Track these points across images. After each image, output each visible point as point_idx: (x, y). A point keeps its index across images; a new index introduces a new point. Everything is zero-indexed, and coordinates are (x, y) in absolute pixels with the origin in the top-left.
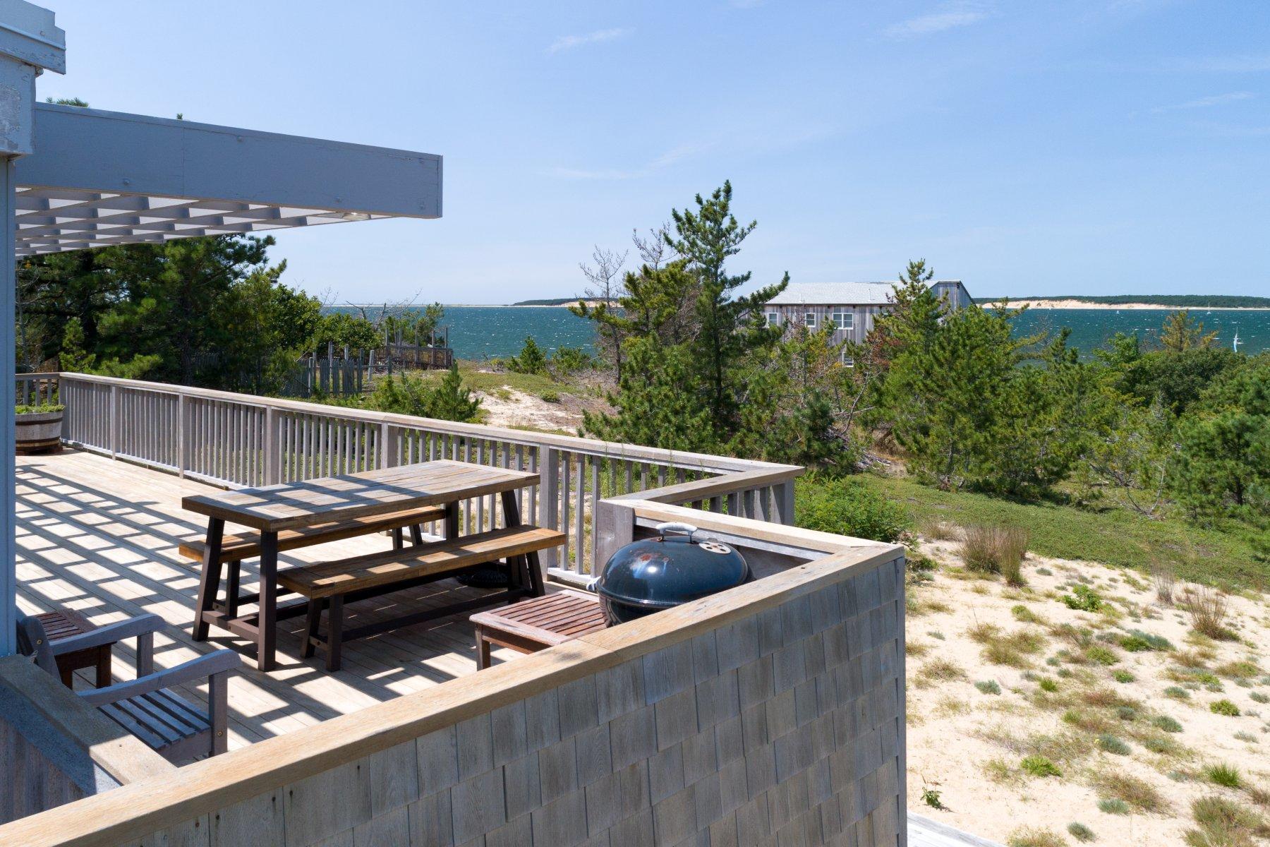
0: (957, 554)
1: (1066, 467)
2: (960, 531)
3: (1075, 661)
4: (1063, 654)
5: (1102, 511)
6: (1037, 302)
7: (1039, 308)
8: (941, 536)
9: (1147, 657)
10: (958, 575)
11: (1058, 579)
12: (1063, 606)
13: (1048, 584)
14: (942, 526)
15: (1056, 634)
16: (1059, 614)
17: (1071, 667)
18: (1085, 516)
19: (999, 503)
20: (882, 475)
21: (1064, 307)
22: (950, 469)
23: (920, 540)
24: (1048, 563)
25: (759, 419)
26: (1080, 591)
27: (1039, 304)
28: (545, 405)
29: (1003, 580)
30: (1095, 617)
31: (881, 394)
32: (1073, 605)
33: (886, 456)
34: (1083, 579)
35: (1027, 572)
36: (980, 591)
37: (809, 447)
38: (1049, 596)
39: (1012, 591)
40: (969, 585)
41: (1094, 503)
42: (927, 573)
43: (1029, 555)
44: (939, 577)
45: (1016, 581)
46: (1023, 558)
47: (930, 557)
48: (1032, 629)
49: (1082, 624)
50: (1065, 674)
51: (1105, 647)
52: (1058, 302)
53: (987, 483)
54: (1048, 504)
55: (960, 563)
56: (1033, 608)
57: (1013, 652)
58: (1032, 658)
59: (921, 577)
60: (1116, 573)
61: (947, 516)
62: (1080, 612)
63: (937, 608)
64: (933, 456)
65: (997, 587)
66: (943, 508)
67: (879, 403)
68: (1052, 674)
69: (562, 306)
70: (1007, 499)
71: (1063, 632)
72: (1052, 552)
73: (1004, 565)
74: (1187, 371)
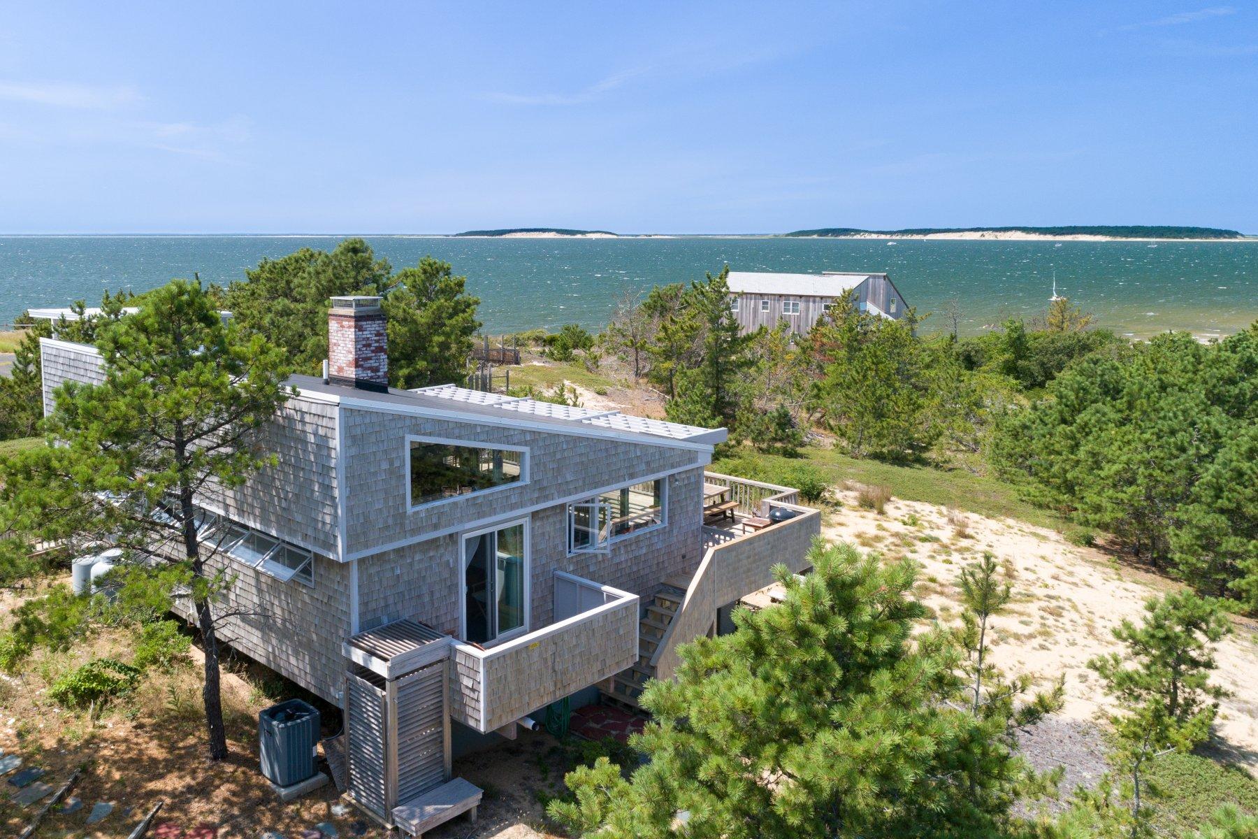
0: (855, 498)
1: (930, 444)
2: (858, 485)
3: (896, 545)
4: (893, 543)
5: (950, 470)
6: (980, 233)
7: (983, 238)
8: (848, 489)
9: (928, 545)
10: (854, 509)
11: (904, 510)
12: (901, 524)
13: (897, 514)
14: (849, 483)
15: (892, 535)
16: (898, 527)
17: (893, 548)
18: (936, 474)
19: (886, 467)
20: (818, 446)
21: (1007, 239)
22: (860, 444)
23: (837, 491)
24: (901, 503)
25: (748, 419)
26: (911, 517)
27: (983, 235)
28: (600, 398)
29: (876, 512)
30: (912, 529)
31: (819, 390)
32: (905, 523)
33: (821, 431)
34: (916, 511)
35: (888, 508)
36: (863, 517)
37: (776, 434)
38: (896, 519)
39: (879, 517)
40: (858, 514)
41: (945, 465)
42: (839, 508)
43: (892, 499)
44: (844, 510)
45: (881, 512)
46: (889, 500)
47: (841, 500)
48: (881, 533)
49: (906, 532)
50: (889, 550)
51: (910, 540)
52: (1002, 233)
53: (882, 453)
54: (918, 466)
55: (856, 503)
56: (885, 525)
57: (871, 542)
58: (878, 545)
59: (836, 510)
60: (935, 509)
61: (853, 476)
62: (908, 527)
63: (841, 524)
64: (849, 438)
65: (872, 515)
66: (852, 471)
67: (817, 396)
68: (885, 550)
69: (503, 237)
70: (892, 464)
71: (896, 535)
72: (904, 497)
73: (877, 505)
74: (1057, 352)
